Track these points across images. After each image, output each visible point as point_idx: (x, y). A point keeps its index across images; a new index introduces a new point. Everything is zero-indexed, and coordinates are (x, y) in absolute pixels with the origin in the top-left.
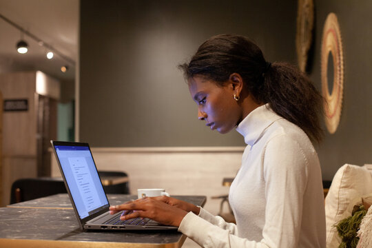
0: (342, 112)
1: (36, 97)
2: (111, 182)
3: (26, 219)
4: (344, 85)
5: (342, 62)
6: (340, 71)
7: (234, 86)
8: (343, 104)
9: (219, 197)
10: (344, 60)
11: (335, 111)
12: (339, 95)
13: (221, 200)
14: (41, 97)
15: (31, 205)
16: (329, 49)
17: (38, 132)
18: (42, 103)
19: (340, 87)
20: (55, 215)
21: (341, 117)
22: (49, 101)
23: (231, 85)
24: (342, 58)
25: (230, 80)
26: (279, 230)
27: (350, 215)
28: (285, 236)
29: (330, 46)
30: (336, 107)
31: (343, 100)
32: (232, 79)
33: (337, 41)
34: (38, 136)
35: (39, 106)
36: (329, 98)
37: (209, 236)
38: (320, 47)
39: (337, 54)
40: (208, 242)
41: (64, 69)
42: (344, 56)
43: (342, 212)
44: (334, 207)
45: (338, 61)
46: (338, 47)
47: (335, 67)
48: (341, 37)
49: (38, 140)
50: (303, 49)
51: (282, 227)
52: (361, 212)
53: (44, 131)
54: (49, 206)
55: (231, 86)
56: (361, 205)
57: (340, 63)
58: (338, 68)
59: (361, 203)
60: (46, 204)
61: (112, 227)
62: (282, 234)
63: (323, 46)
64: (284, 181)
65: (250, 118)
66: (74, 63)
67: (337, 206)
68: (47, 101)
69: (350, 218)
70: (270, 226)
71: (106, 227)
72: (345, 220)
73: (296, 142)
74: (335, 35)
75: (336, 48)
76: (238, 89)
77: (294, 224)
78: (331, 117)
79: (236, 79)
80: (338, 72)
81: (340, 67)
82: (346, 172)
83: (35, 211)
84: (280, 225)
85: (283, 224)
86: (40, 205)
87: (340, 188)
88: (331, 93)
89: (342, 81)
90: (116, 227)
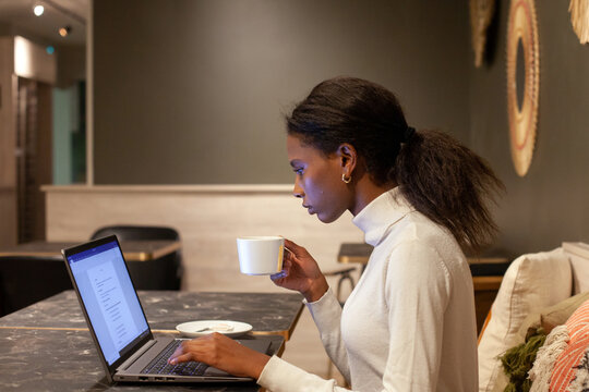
0: (536, 144)
1: (15, 80)
2: (150, 255)
3: (23, 358)
4: (539, 103)
5: (537, 62)
6: (534, 75)
7: (344, 160)
8: (537, 132)
9: (336, 274)
10: (540, 59)
11: (525, 141)
12: (531, 116)
13: (338, 277)
14: (22, 81)
15: (24, 321)
16: (519, 34)
17: (19, 144)
18: (24, 92)
19: (533, 103)
20: (65, 345)
21: (535, 151)
22: (38, 88)
23: (341, 159)
24: (537, 55)
25: (339, 152)
26: (408, 379)
27: (523, 341)
28: (416, 386)
29: (520, 29)
30: (527, 133)
31: (538, 124)
33: (531, 23)
34: (19, 152)
35: (19, 98)
36: (519, 116)
38: (506, 27)
39: (530, 47)
41: (63, 32)
42: (540, 51)
43: (516, 330)
44: (503, 322)
45: (531, 59)
46: (532, 35)
47: (526, 68)
48: (537, 19)
49: (18, 159)
50: (480, 21)
51: (413, 374)
52: (539, 338)
53: (28, 141)
54: (54, 325)
55: (340, 161)
56: (539, 326)
57: (533, 62)
58: (532, 71)
59: (539, 323)
60: (49, 319)
61: (156, 378)
62: (412, 383)
63: (510, 24)
64: (415, 308)
66: (83, 22)
67: (508, 320)
68: (33, 87)
69: (522, 346)
70: (395, 373)
71: (147, 378)
72: (514, 349)
73: (433, 250)
74: (527, 13)
75: (529, 37)
76: (349, 168)
77: (430, 369)
78: (521, 148)
79: (348, 151)
80: (531, 77)
81: (534, 68)
82: (522, 268)
83: (32, 335)
84: (409, 371)
85: (413, 369)
86: (38, 321)
87: (513, 293)
88: (520, 109)
89: (536, 94)
90: (161, 378)
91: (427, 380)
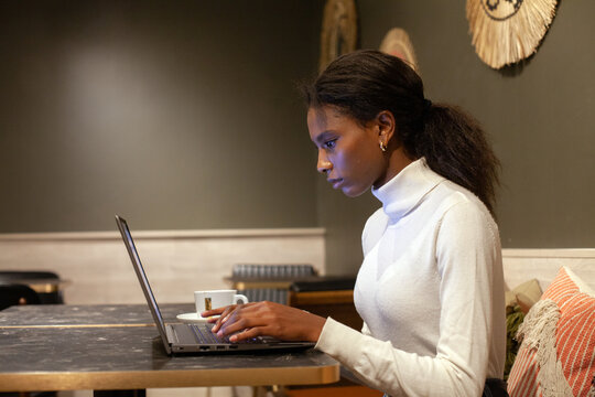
2: (55, 287)
7: (381, 128)
23: (377, 127)
26: (467, 340)
32: (381, 118)
37: (365, 354)
40: (362, 361)
51: (473, 335)
52: (517, 315)
56: (516, 304)
59: (516, 301)
61: (218, 347)
62: (472, 344)
65: (401, 177)
70: (453, 334)
71: (208, 347)
76: (386, 135)
79: (386, 119)
85: (473, 330)
90: (223, 347)
91: (485, 341)
